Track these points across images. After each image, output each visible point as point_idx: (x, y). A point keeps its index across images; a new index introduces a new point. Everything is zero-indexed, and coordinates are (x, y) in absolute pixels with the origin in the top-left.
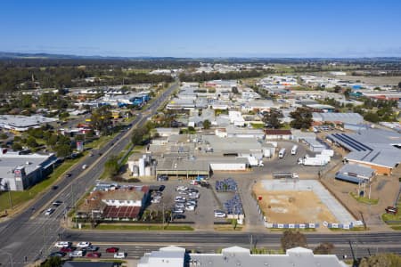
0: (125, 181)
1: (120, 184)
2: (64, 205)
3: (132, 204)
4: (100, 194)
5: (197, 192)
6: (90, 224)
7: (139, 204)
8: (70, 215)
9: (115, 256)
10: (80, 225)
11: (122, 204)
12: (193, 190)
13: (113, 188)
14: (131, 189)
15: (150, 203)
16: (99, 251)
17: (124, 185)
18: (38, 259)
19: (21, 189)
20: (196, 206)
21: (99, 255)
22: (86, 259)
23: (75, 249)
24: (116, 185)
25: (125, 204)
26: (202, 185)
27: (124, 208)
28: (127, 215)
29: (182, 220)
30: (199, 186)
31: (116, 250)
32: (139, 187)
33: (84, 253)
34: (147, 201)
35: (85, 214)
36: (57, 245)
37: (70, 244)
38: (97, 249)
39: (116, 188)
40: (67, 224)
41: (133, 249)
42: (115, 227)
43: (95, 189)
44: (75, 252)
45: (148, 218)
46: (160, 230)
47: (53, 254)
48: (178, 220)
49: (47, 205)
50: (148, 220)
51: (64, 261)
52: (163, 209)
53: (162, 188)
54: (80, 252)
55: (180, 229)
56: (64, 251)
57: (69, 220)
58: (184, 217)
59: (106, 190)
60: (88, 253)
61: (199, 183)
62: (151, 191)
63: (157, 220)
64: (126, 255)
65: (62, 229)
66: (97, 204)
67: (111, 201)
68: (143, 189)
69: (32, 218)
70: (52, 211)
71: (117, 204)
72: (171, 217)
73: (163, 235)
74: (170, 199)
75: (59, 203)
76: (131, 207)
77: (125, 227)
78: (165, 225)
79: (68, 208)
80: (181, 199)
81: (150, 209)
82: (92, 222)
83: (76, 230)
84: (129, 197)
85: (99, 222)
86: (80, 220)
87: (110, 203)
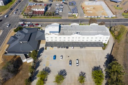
0: (38, 2)
1: (37, 3)
2: (19, 10)
3: (41, 10)
4: (30, 7)
5: (63, 6)
6: (29, 17)
7: (44, 10)
8: (22, 14)
9: (38, 26)
10: (26, 17)
11: (38, 10)
12: (61, 5)
13: (34, 5)
14: (41, 5)
15: (47, 10)
16: (33, 25)
17: (38, 4)
18: (15, 27)
19: (4, 5)
20: (62, 11)
21: (33, 26)
22: (29, 27)
23: (25, 24)
24: (35, 3)
25: (39, 10)
26: (64, 4)
27: (39, 12)
28: (40, 14)
29: (58, 15)
30: (63, 4)
31: (38, 24)
32: (43, 4)
33: (29, 25)
34: (46, 9)
35: (27, 13)
36: (20, 23)
37: (24, 23)
38: (32, 24)
39: (36, 5)
40: (22, 17)
41: (44, 24)
42: (37, 17)
43: (28, 5)
44: (26, 25)
45: (47, 14)
46: (51, 18)
47: (19, 26)
48: (57, 15)
49: (14, 10)
50: (47, 15)
51: (23, 28)
52: (52, 11)
53: (51, 5)
54: (27, 25)
55: (58, 18)
56: (22, 25)
57: (22, 15)
58: (59, 14)
59: (32, 5)
60: (30, 25)
61: (63, 3)
62: (47, 6)
63: (50, 15)
64: (41, 26)
65: (20, 18)
66: (30, 10)
67: (34, 9)
68: (45, 5)
69: (10, 15)
70: (16, 13)
71: (37, 10)
72: (54, 14)
73: (52, 20)
74: (54, 8)
75: (17, 10)
76: (41, 11)
77: (40, 17)
78: (53, 17)
79: (21, 12)
80: (58, 8)
81: (48, 12)
82: (29, 16)
83: (25, 19)
84: (40, 7)
85: (32, 16)
86: (25, 15)
87: (34, 10)
